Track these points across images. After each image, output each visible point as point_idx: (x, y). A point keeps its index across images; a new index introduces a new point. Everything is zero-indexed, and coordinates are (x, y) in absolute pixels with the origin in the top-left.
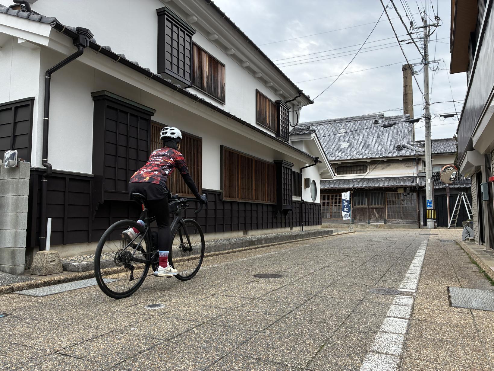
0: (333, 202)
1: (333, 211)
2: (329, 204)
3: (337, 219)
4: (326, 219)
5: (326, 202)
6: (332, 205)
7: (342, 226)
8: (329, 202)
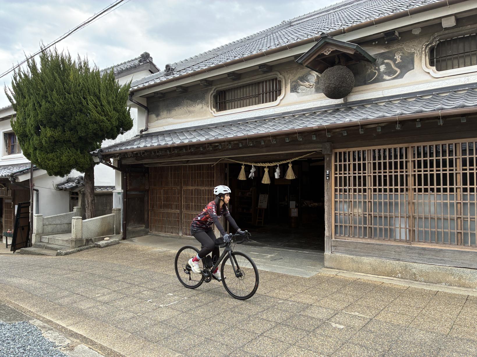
0: (419, 176)
1: (423, 211)
2: (402, 185)
3: (438, 247)
4: (389, 243)
5: (391, 176)
6: (417, 187)
7: (461, 277)
8: (402, 176)
